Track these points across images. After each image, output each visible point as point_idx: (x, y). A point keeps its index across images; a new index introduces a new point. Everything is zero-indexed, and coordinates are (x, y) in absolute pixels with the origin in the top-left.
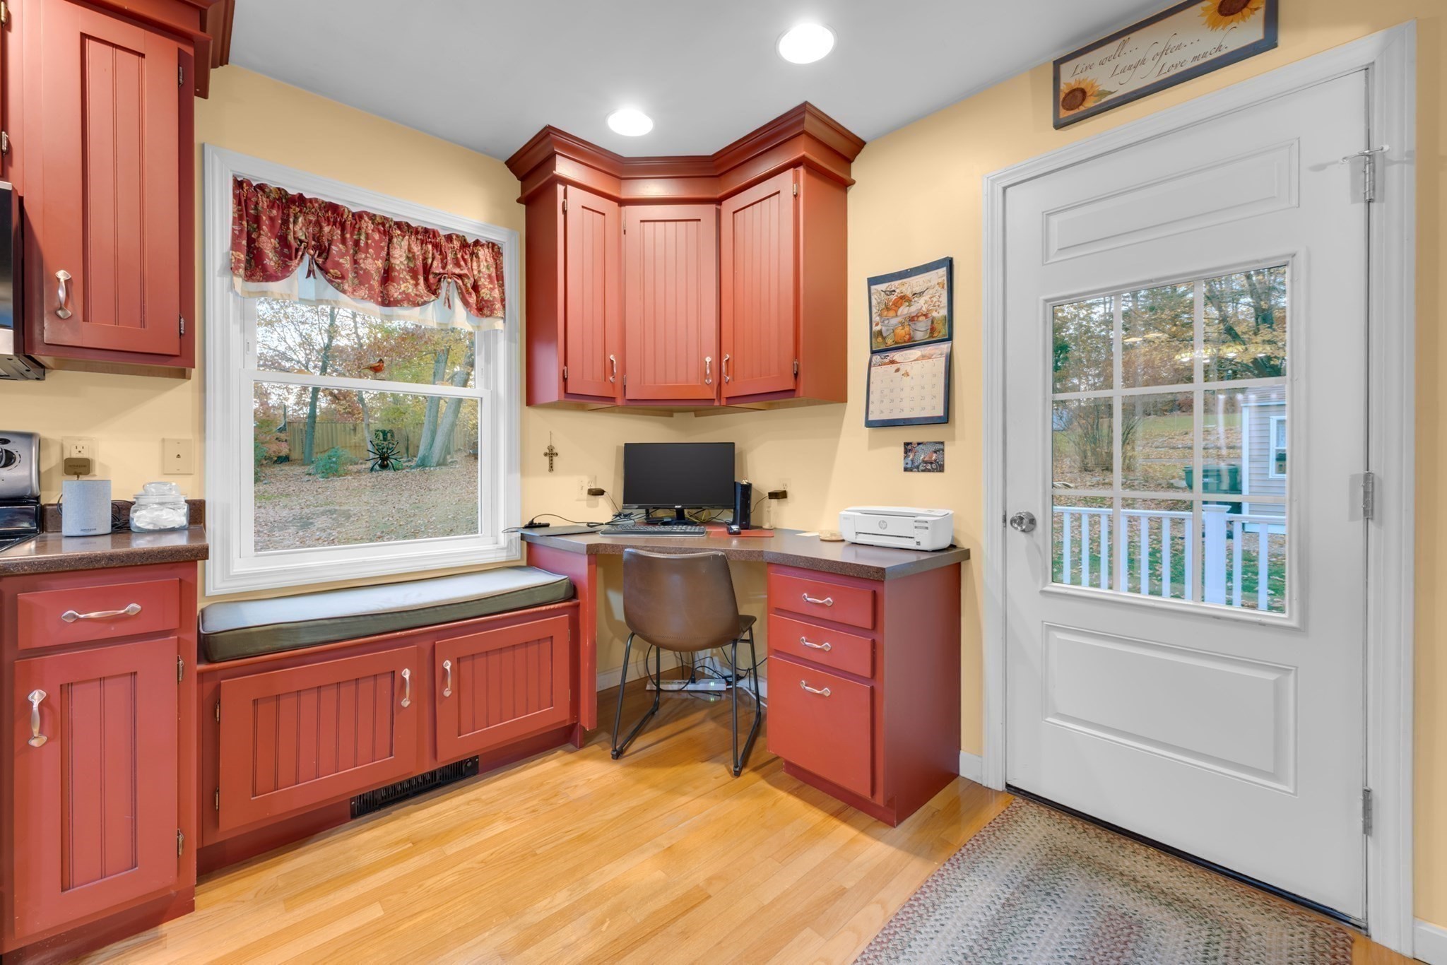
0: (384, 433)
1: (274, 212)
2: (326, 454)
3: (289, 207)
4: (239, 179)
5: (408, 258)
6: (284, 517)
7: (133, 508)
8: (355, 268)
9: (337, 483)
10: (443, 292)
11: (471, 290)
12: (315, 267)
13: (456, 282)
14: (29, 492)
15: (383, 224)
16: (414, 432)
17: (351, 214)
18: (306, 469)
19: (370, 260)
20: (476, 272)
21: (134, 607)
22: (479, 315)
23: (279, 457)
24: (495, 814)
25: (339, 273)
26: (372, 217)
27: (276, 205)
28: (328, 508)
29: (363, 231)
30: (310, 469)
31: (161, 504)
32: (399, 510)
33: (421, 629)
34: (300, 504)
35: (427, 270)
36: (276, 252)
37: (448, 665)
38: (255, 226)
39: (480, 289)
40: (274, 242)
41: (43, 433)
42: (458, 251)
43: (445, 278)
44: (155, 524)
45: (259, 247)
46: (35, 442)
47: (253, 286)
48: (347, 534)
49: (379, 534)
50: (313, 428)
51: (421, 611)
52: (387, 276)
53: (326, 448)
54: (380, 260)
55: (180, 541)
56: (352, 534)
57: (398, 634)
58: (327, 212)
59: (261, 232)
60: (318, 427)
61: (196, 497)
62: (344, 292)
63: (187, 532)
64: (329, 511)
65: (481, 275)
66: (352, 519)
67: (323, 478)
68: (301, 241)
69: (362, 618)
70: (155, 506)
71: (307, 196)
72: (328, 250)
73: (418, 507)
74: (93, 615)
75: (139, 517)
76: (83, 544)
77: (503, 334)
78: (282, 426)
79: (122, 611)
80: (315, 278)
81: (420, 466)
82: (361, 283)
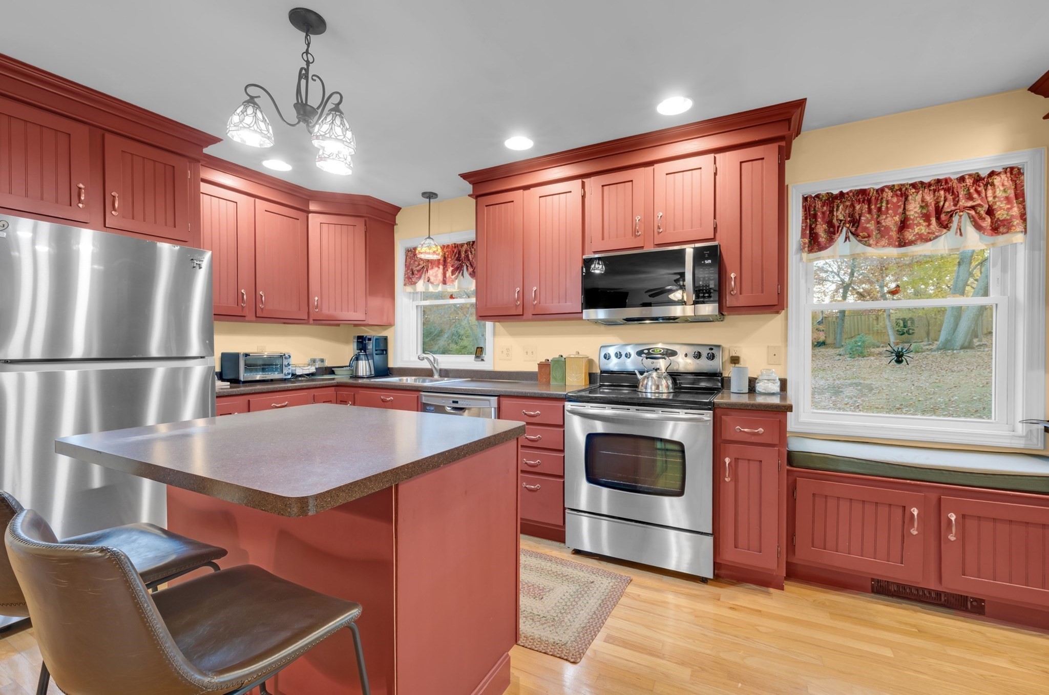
0: (904, 321)
1: (825, 208)
2: (853, 340)
3: (834, 202)
4: (805, 196)
5: (921, 207)
6: (822, 385)
7: (757, 381)
8: (879, 227)
9: (862, 362)
10: (954, 225)
11: (984, 215)
12: (850, 234)
13: (968, 214)
14: (719, 371)
15: (900, 190)
16: (936, 319)
17: (875, 191)
18: (838, 351)
19: (889, 219)
20: (990, 199)
21: (761, 430)
22: (995, 234)
23: (818, 343)
24: (1000, 652)
25: (866, 234)
26: (891, 188)
27: (826, 204)
28: (854, 381)
29: (884, 199)
30: (841, 351)
31: (768, 380)
32: (918, 388)
33: (928, 483)
34: (833, 377)
35: (939, 211)
36: (825, 232)
37: (953, 517)
38: (814, 220)
39: (995, 212)
40: (825, 226)
41: (723, 345)
42: (970, 187)
43: (956, 213)
44: (765, 390)
45: (816, 232)
46: (721, 349)
47: (812, 255)
48: (869, 402)
49: (898, 406)
50: (843, 320)
51: (929, 470)
52: (904, 225)
53: (853, 335)
54: (898, 216)
55: (776, 400)
56: (874, 403)
57: (908, 481)
58: (858, 196)
59: (818, 223)
60: (847, 320)
61: (783, 377)
62: (870, 245)
63: (779, 396)
64: (855, 383)
65: (997, 199)
66: (874, 391)
67: (851, 357)
68: (841, 221)
69: (880, 464)
70: (766, 381)
71: (845, 191)
72: (859, 221)
73: (938, 387)
74: (746, 430)
75: (759, 386)
76: (738, 396)
77: (1023, 246)
78: (820, 319)
79: (756, 431)
80: (850, 241)
81: (941, 349)
82: (882, 236)
